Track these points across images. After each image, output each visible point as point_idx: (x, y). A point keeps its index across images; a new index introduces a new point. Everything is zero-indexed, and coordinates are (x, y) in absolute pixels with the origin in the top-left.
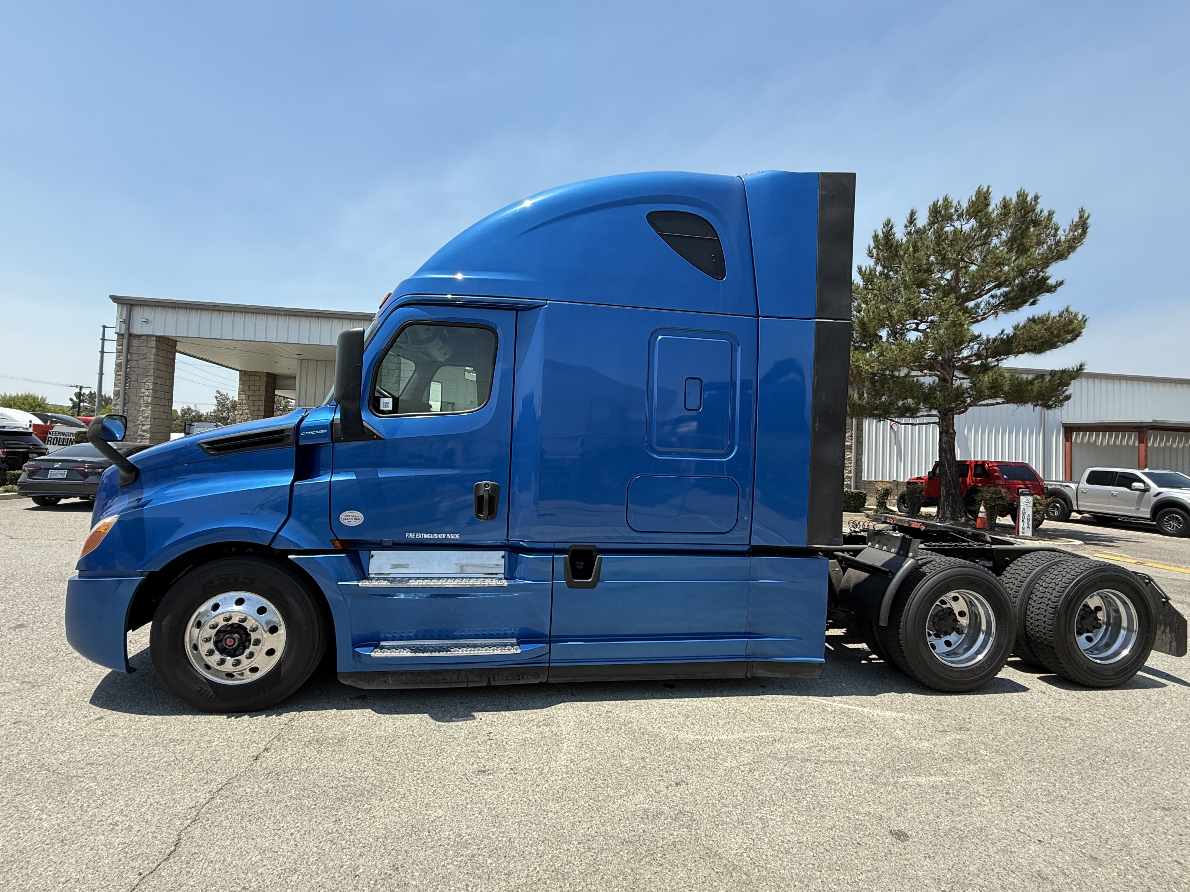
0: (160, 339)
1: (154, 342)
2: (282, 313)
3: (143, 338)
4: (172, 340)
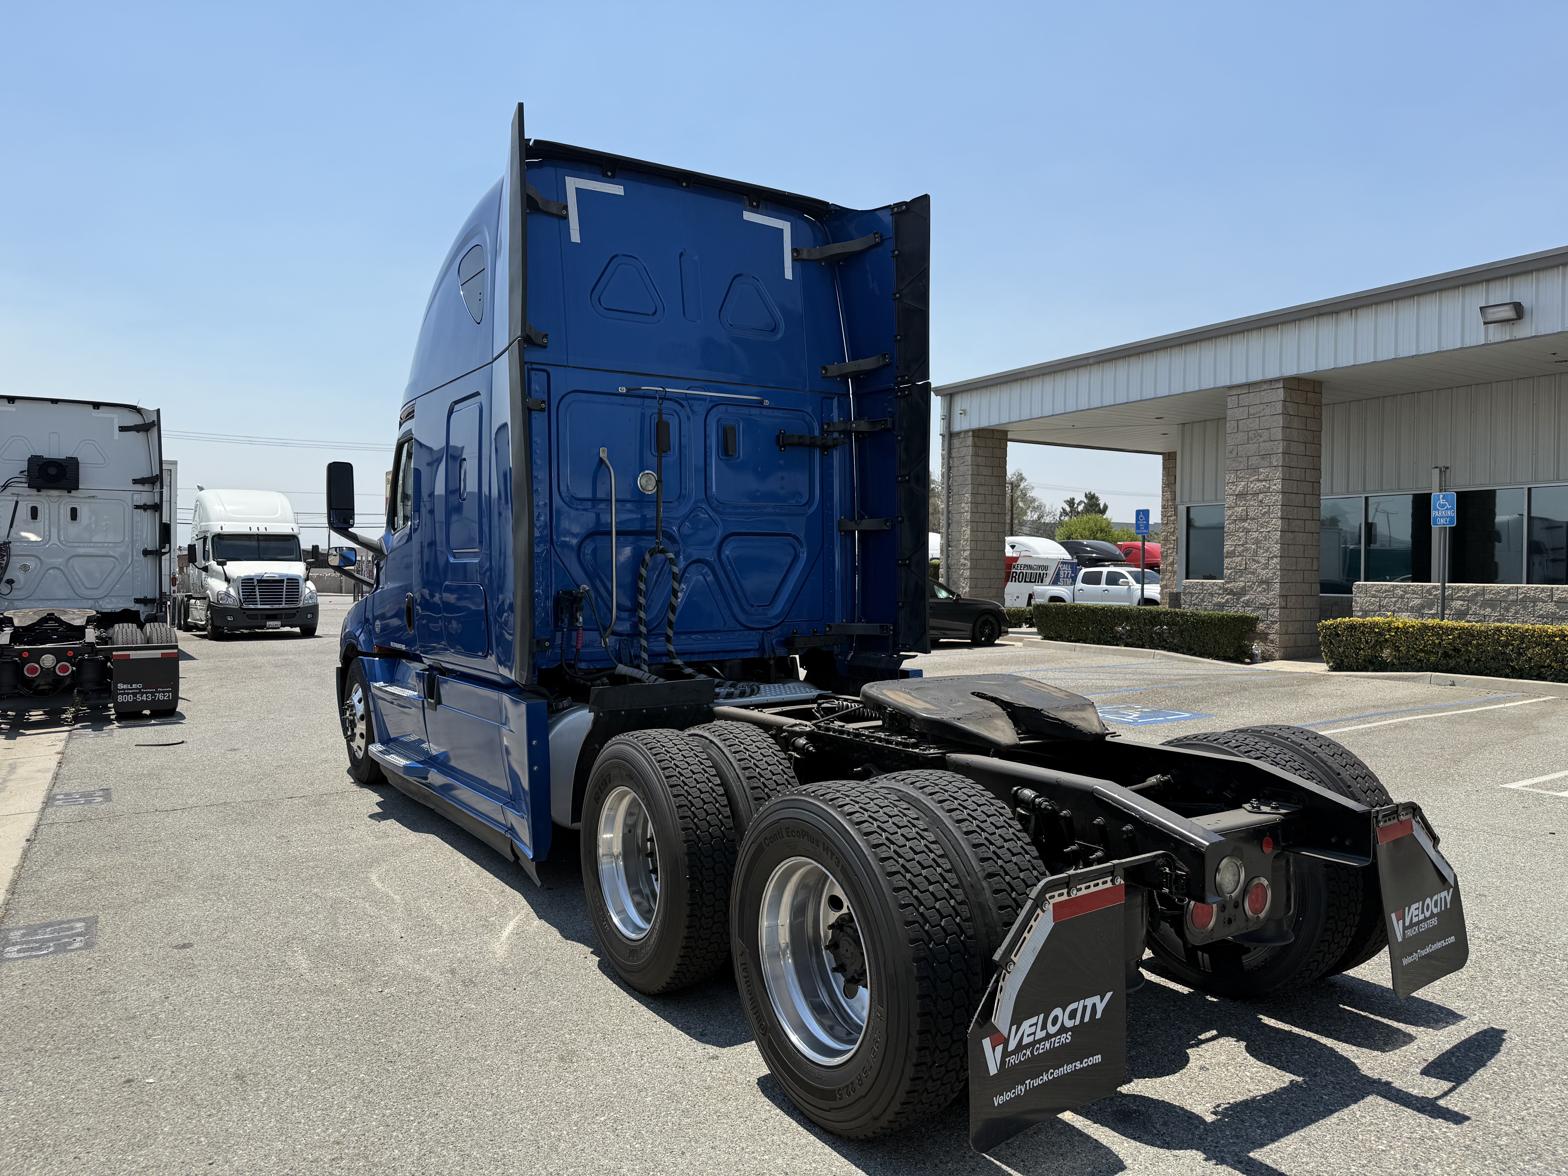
0: (979, 434)
1: (971, 438)
2: (1091, 361)
3: (962, 435)
4: (998, 431)
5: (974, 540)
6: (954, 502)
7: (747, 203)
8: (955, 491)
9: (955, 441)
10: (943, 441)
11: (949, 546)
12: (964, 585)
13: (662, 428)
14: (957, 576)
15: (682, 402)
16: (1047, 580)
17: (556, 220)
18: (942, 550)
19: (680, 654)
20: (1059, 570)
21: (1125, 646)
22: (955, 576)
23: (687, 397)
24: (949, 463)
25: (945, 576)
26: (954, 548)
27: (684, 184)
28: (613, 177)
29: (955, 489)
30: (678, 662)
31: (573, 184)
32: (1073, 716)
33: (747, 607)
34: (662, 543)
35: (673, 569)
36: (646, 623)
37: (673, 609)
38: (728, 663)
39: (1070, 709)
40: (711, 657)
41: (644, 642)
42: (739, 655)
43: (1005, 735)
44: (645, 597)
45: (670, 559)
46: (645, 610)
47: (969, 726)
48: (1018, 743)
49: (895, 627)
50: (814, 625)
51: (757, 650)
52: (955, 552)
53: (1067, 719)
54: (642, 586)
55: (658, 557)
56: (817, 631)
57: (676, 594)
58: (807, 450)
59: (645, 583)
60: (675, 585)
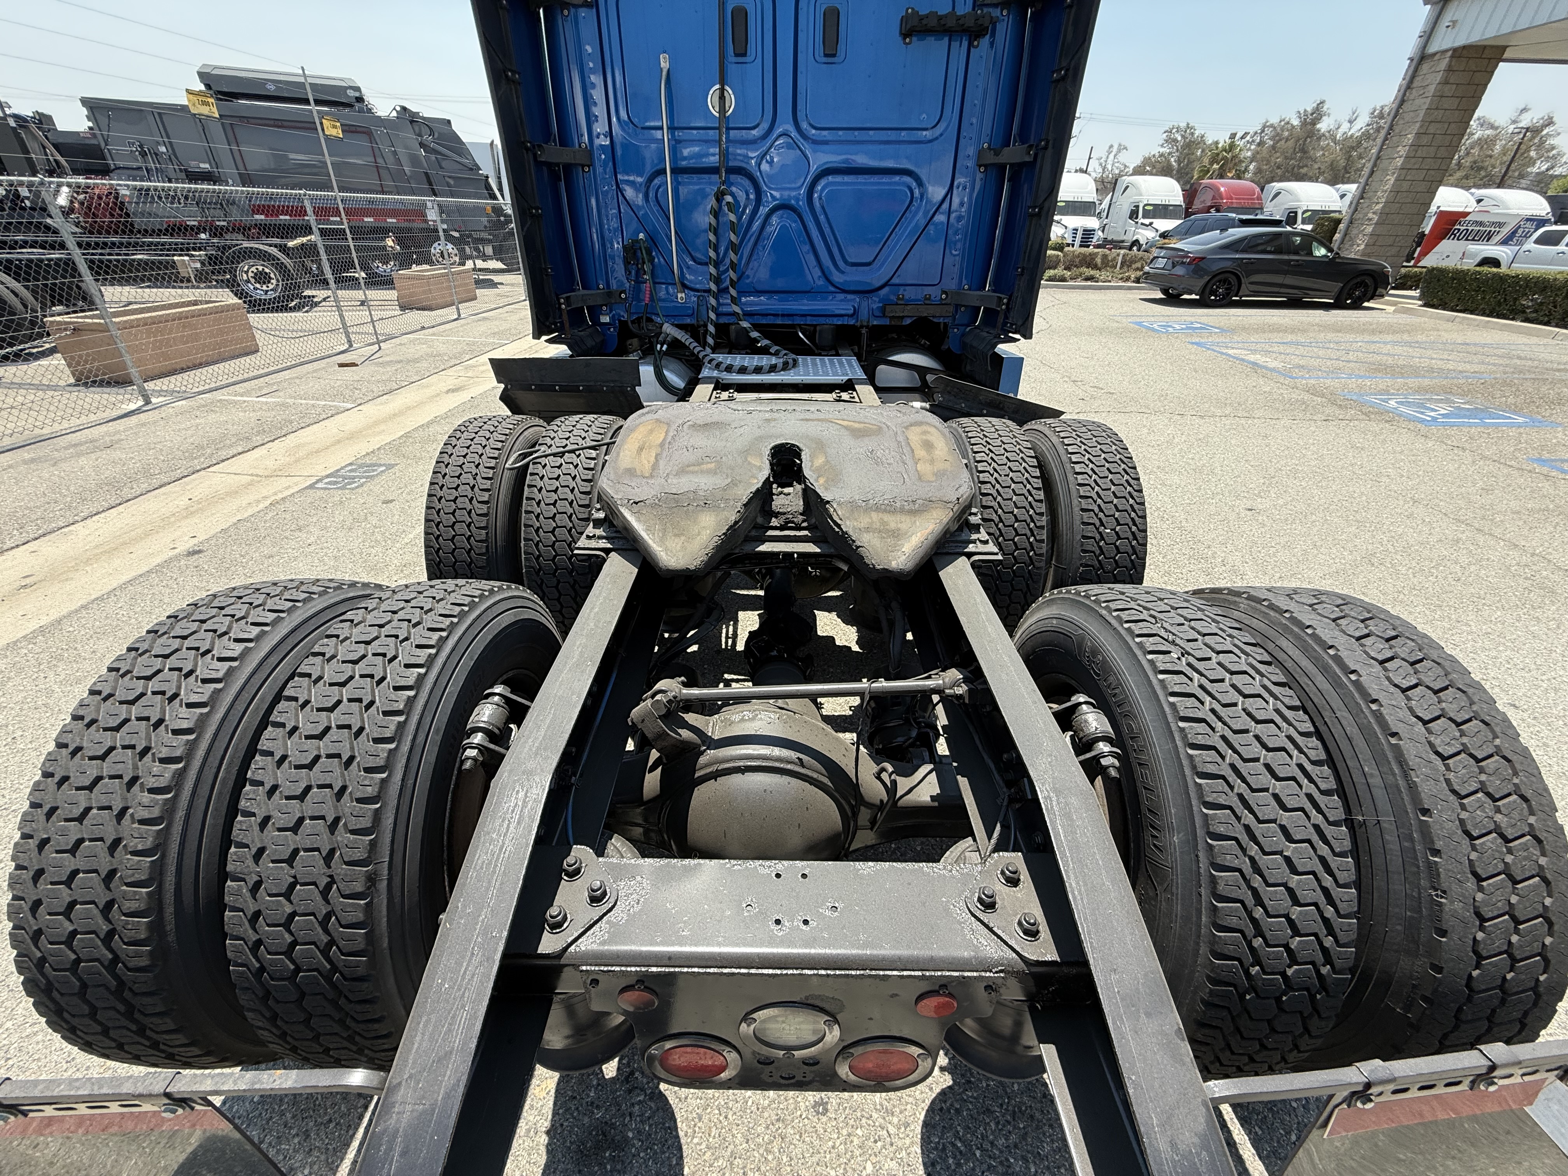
0: (1461, 53)
1: (1448, 59)
3: (1438, 56)
4: (1492, 47)
5: (1396, 191)
6: (1390, 146)
8: (1397, 131)
9: (1425, 66)
11: (1362, 198)
12: (1363, 241)
13: (741, 17)
16: (1496, 239)
18: (1351, 203)
19: (748, 315)
20: (1519, 227)
21: (1522, 321)
22: (1356, 231)
24: (1404, 94)
25: (1342, 231)
26: (1366, 201)
29: (1397, 129)
30: (745, 324)
32: (877, 525)
33: (841, 263)
34: (723, 183)
35: (732, 217)
36: (717, 281)
37: (733, 266)
38: (818, 328)
39: (890, 508)
40: (798, 321)
41: (713, 301)
42: (829, 321)
43: (684, 548)
44: (716, 250)
45: (728, 203)
46: (717, 265)
47: (639, 520)
48: (692, 567)
49: (1009, 300)
50: (928, 291)
51: (852, 316)
52: (1365, 205)
53: (854, 528)
54: (712, 237)
55: (724, 203)
56: (929, 299)
57: (735, 248)
58: (946, 39)
59: (715, 234)
60: (733, 237)
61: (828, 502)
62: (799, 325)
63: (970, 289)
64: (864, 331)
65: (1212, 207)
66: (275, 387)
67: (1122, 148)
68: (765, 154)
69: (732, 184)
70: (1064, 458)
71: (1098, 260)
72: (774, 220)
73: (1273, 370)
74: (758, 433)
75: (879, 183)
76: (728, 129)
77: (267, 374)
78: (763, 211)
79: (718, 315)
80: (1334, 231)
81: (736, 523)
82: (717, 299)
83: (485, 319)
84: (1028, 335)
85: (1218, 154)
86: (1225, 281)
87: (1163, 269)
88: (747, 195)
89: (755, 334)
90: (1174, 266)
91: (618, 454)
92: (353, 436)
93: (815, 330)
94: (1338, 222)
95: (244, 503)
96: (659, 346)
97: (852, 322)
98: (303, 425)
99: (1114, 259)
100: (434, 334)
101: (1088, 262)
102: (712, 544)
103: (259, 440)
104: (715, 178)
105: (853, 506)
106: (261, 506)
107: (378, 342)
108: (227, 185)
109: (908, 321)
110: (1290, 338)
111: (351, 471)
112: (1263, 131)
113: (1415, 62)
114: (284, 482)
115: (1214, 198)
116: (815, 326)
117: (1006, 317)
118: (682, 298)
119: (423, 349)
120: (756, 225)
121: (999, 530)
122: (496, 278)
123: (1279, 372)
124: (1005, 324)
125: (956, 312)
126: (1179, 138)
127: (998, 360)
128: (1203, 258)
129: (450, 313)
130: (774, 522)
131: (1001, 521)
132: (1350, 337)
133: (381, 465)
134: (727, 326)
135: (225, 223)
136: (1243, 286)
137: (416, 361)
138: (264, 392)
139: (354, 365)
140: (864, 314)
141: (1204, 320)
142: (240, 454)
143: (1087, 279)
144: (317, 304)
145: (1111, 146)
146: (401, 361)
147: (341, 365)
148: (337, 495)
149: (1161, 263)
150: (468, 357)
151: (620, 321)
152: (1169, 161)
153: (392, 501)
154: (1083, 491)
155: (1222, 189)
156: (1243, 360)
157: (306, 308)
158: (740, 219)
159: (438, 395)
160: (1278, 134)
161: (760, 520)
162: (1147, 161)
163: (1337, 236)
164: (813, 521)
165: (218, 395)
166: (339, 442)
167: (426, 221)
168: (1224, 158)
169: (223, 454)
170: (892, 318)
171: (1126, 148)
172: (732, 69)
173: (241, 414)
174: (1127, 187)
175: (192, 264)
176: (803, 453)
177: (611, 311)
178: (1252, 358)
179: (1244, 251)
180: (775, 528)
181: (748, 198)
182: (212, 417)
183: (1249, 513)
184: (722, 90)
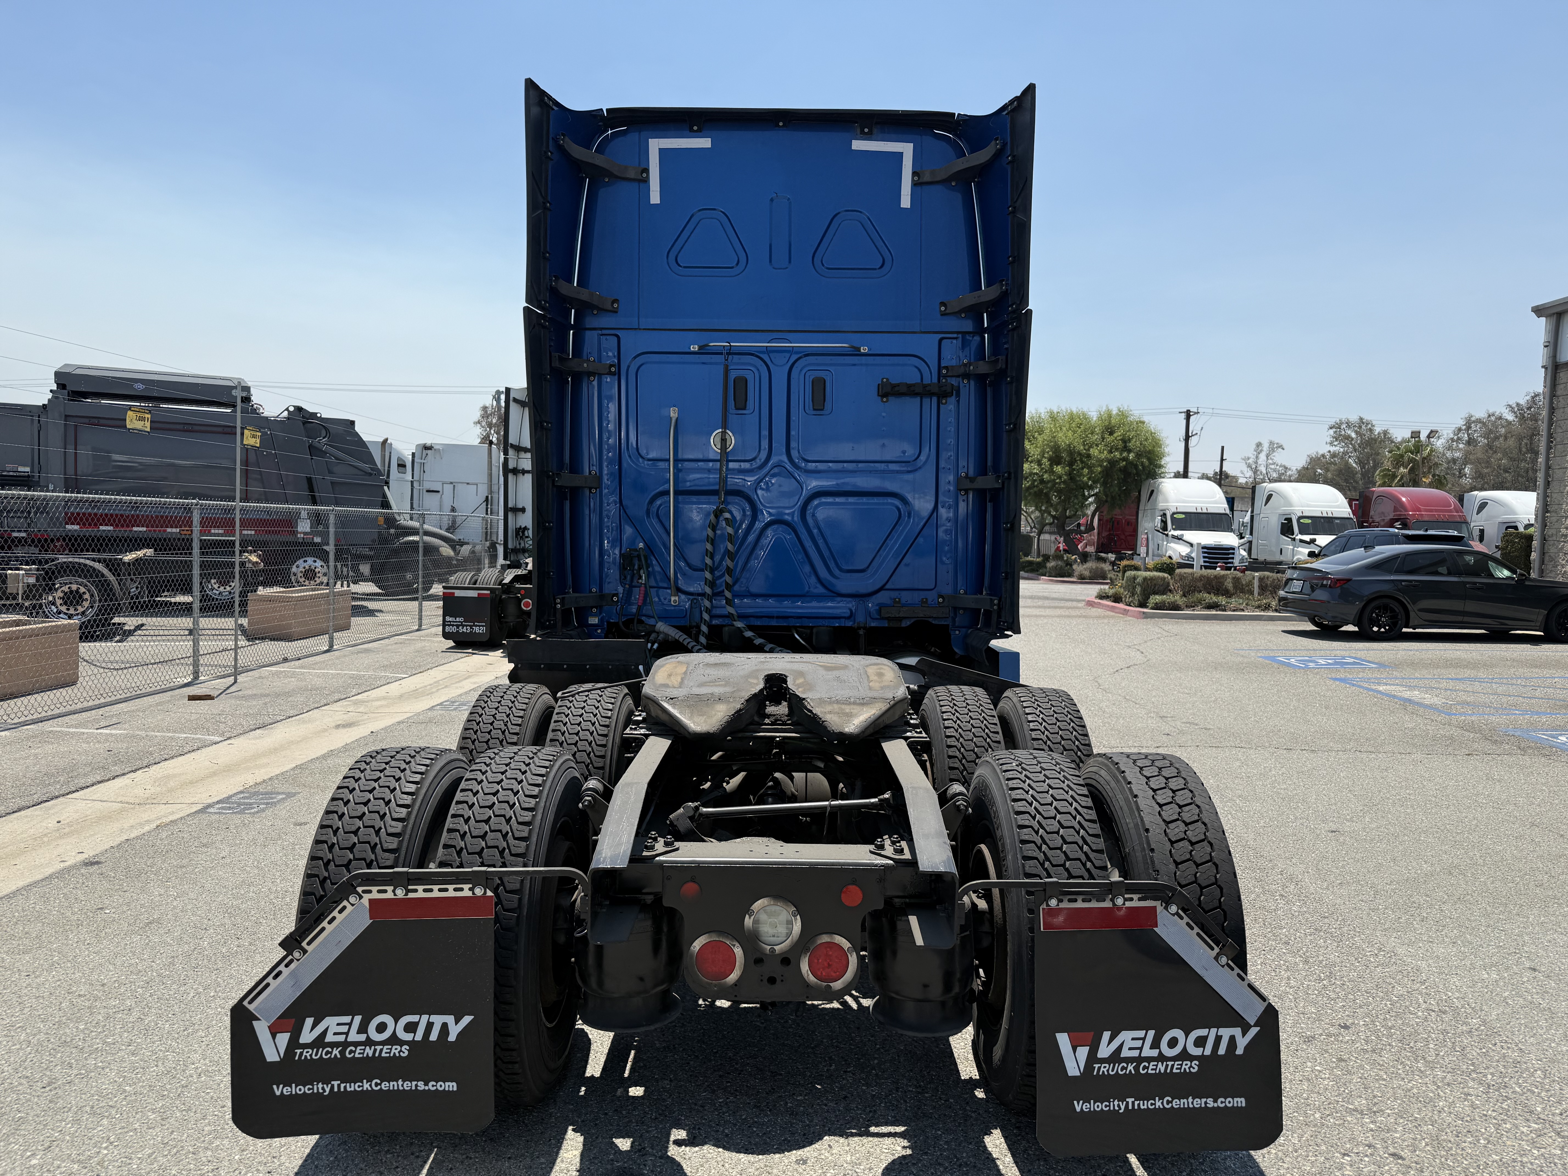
6: (1557, 454)
7: (859, 131)
8: (1558, 439)
9: (1561, 375)
10: (1546, 375)
11: (1547, 512)
12: (1564, 562)
13: (741, 384)
14: (1556, 551)
15: (761, 355)
17: (636, 185)
18: (1536, 515)
19: (741, 617)
22: (1553, 550)
23: (768, 351)
25: (1538, 550)
26: (1553, 514)
27: (781, 124)
28: (699, 130)
30: (739, 624)
31: (655, 145)
32: (837, 710)
33: (836, 572)
34: (723, 503)
35: (730, 530)
36: (712, 584)
37: (729, 571)
38: (815, 630)
39: (847, 702)
40: (792, 622)
41: (707, 603)
42: (826, 623)
43: (705, 721)
44: (712, 558)
45: (726, 519)
46: (712, 571)
47: (674, 708)
48: (712, 731)
49: (1000, 601)
50: (923, 595)
51: (849, 618)
52: (1554, 519)
53: (822, 712)
54: (709, 547)
55: (721, 518)
56: (926, 602)
57: (732, 556)
58: (918, 399)
59: (712, 544)
60: (730, 547)
61: (804, 699)
62: (795, 627)
63: (966, 593)
64: (861, 632)
65: (1397, 520)
66: (115, 720)
67: (1275, 447)
68: (761, 481)
69: (729, 503)
70: (1021, 711)
71: (1229, 585)
72: (769, 532)
73: (1430, 707)
74: (755, 668)
75: (868, 504)
76: (728, 461)
77: (99, 707)
78: (758, 525)
79: (712, 617)
80: (1528, 550)
81: (740, 710)
82: (711, 602)
83: (367, 651)
84: (1017, 631)
85: (1402, 456)
86: (1385, 608)
87: (1301, 593)
88: (744, 511)
89: (749, 634)
90: (1313, 589)
91: (654, 678)
92: (229, 769)
93: (812, 633)
94: (1530, 538)
95: (126, 826)
96: (649, 645)
97: (849, 624)
98: (166, 756)
99: (1250, 583)
100: (302, 667)
101: (1216, 587)
102: (725, 720)
103: (117, 769)
104: (714, 498)
105: (821, 701)
106: (147, 828)
107: (236, 674)
108: (48, 491)
109: (905, 624)
110: (1468, 673)
111: (243, 798)
112: (1469, 428)
113: (1549, 369)
114: (162, 810)
115: (1395, 510)
116: (812, 627)
117: (999, 616)
118: (675, 601)
119: (293, 683)
120: (751, 538)
121: (963, 765)
122: (371, 605)
123: (1437, 709)
124: (998, 623)
125: (955, 614)
126: (1353, 435)
127: (994, 654)
128: (1348, 580)
129: (321, 642)
130: (767, 721)
131: (964, 757)
132: (1546, 672)
133: (279, 793)
134: (720, 627)
135: (24, 535)
136: (1412, 614)
137: (288, 694)
138: (102, 724)
139: (209, 697)
140: (860, 618)
141: (1360, 654)
142: (99, 782)
143: (1210, 607)
144: (130, 633)
145: (1259, 445)
146: (267, 695)
147: (192, 698)
148: (237, 819)
149: (1297, 586)
150: (354, 691)
151: (608, 623)
152: (1347, 462)
153: (305, 824)
154: (1034, 734)
155: (1404, 499)
156: (1394, 697)
157: (118, 638)
158: (736, 532)
159: (325, 730)
160: (1491, 431)
161: (756, 719)
162: (1315, 461)
163: (1534, 556)
164: (795, 719)
165: (48, 726)
166: (214, 774)
167: (295, 533)
168: (1411, 460)
169: (82, 782)
170: (889, 619)
171: (1281, 447)
172: (733, 418)
173: (84, 745)
174: (1269, 497)
175: (25, 578)
176: (788, 679)
177: (600, 613)
178: (1407, 694)
179: (1398, 572)
180: (768, 724)
181: (744, 515)
182: (49, 748)
183: (1330, 834)
184: (724, 433)
